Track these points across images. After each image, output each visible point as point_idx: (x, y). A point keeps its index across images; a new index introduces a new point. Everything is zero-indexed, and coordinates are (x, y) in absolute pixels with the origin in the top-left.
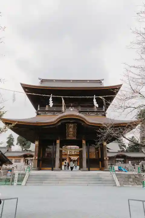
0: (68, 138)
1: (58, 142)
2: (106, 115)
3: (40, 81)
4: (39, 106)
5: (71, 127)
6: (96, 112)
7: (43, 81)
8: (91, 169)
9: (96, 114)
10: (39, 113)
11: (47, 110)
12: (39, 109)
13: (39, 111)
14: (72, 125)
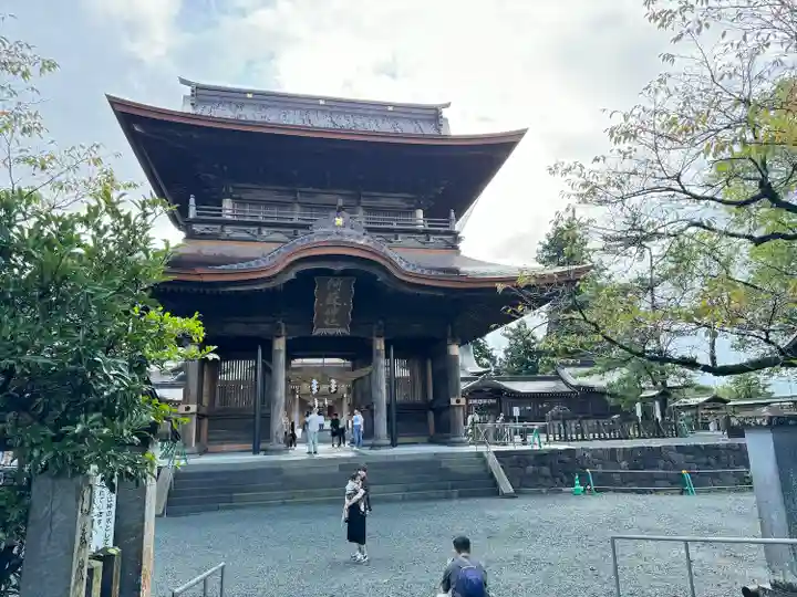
0: (317, 332)
1: (280, 345)
2: (461, 245)
3: (188, 90)
4: (192, 201)
5: (333, 289)
6: (425, 232)
7: (200, 92)
8: (400, 440)
9: (424, 240)
10: (197, 228)
11: (229, 217)
12: (192, 213)
13: (196, 221)
14: (338, 283)
